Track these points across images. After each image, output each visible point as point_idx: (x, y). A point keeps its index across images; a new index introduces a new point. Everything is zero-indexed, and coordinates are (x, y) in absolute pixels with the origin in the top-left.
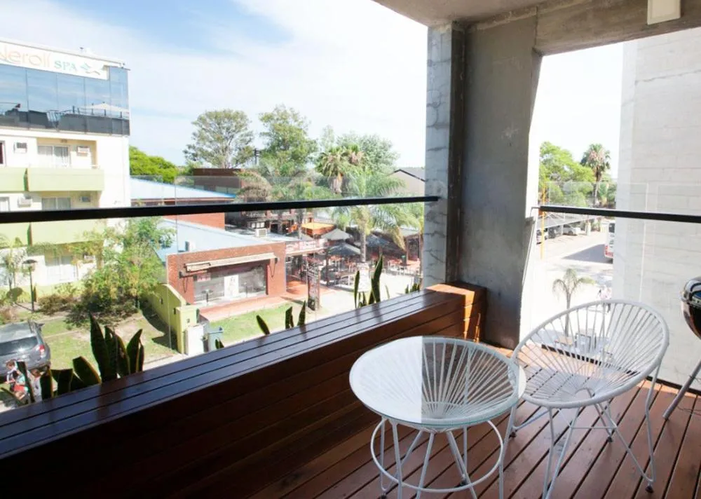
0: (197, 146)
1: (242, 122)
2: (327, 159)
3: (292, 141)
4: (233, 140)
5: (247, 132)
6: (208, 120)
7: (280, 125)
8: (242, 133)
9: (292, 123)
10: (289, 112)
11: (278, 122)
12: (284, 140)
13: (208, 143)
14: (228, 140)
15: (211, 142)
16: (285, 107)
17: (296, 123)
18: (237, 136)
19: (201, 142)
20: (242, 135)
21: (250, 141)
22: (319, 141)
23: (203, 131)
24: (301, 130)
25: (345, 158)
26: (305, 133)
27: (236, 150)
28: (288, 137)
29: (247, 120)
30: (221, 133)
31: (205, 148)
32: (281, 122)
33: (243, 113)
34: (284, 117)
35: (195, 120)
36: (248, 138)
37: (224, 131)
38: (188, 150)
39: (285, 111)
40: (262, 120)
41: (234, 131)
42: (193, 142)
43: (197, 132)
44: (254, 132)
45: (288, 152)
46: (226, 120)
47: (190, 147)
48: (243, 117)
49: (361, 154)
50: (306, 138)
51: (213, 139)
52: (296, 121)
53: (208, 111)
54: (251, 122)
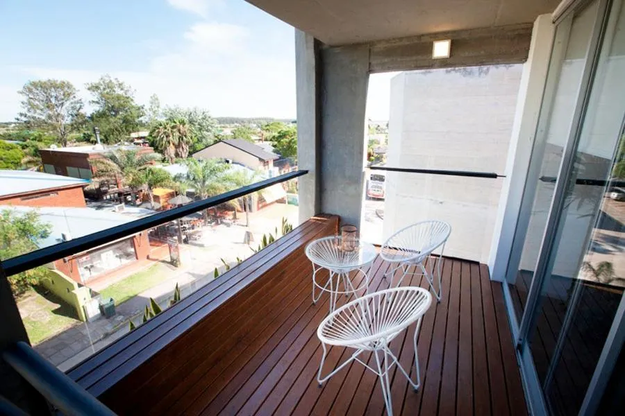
0: (29, 114)
1: (70, 92)
2: (159, 132)
3: (122, 107)
4: (64, 107)
5: (76, 100)
6: (34, 90)
7: (107, 93)
8: (72, 101)
9: (119, 92)
10: (114, 81)
11: (105, 92)
12: (113, 107)
13: (38, 111)
14: (58, 107)
15: (42, 110)
16: (110, 77)
17: (122, 91)
18: (67, 104)
19: (32, 111)
20: (72, 103)
21: (80, 108)
22: (147, 107)
23: (31, 100)
24: (128, 98)
25: (175, 130)
26: (132, 100)
27: (68, 116)
28: (117, 104)
29: (74, 89)
30: (51, 102)
31: (37, 116)
32: (108, 90)
33: (68, 83)
34: (109, 86)
35: (21, 89)
36: (78, 106)
37: (53, 100)
38: (19, 117)
39: (111, 81)
40: (89, 89)
41: (63, 99)
42: (24, 111)
43: (26, 101)
44: (83, 101)
45: (118, 116)
46: (53, 89)
47: (21, 115)
48: (69, 86)
49: (187, 126)
50: (133, 104)
51: (43, 107)
52: (122, 89)
53: (32, 81)
54: (79, 91)
